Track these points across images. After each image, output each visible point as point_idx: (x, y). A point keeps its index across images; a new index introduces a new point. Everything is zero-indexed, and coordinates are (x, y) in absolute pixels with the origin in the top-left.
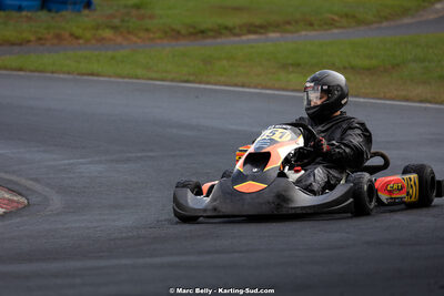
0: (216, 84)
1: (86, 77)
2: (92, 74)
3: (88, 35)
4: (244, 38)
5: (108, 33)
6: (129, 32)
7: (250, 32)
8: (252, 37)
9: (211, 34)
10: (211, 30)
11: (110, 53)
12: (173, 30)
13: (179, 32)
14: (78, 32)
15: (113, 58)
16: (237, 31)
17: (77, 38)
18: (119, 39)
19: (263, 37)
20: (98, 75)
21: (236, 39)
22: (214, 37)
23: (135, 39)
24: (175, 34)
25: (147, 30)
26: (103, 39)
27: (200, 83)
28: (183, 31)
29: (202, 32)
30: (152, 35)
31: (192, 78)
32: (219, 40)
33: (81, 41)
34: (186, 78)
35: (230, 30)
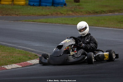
0: (100, 27)
1: (64, 25)
2: (66, 24)
3: (65, 13)
4: (108, 14)
5: (70, 13)
6: (76, 12)
7: (110, 12)
8: (110, 14)
9: (99, 13)
10: (99, 12)
11: (71, 18)
12: (89, 12)
13: (90, 12)
14: (62, 12)
15: (72, 19)
16: (106, 12)
17: (62, 14)
18: (74, 14)
19: (113, 14)
20: (68, 24)
21: (106, 14)
22: (100, 14)
23: (78, 14)
24: (89, 13)
25: (81, 12)
26: (69, 14)
27: (96, 26)
28: (91, 12)
29: (97, 12)
30: (83, 13)
31: (94, 25)
32: (101, 15)
33: (63, 15)
34: (92, 25)
35: (104, 12)
